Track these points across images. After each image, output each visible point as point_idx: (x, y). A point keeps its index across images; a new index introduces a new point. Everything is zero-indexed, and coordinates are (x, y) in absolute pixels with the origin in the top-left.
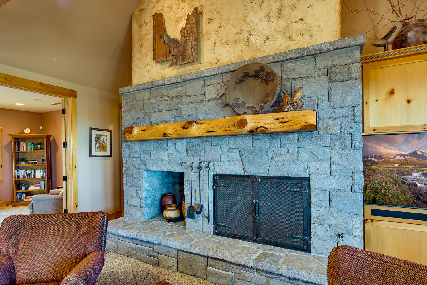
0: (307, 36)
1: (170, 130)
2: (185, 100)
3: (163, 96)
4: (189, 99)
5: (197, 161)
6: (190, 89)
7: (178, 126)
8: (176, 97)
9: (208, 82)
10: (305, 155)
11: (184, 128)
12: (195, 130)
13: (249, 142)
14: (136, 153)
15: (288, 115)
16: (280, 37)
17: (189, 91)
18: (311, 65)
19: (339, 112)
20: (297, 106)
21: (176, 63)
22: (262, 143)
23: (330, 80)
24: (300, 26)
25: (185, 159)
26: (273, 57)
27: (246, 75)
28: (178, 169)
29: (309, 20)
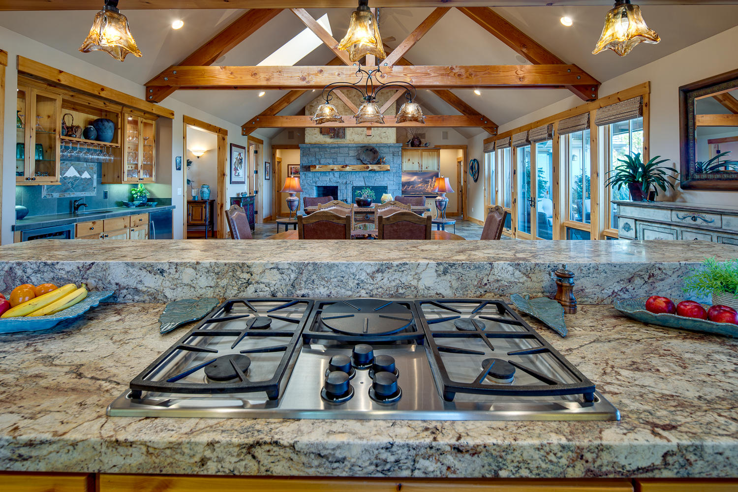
0: (386, 139)
1: (336, 168)
2: (339, 155)
3: (327, 151)
4: (342, 155)
5: (345, 181)
6: (342, 150)
7: (340, 167)
8: (334, 153)
9: (350, 149)
10: (386, 179)
11: (343, 167)
12: (348, 169)
13: (367, 174)
14: (310, 177)
15: (382, 166)
16: (378, 137)
17: (341, 151)
18: (388, 150)
19: (396, 165)
20: (384, 163)
21: (334, 138)
22: (372, 174)
23: (393, 155)
24: (384, 134)
25: (339, 180)
26: (377, 144)
27: (367, 150)
28: (335, 185)
29: (387, 133)
